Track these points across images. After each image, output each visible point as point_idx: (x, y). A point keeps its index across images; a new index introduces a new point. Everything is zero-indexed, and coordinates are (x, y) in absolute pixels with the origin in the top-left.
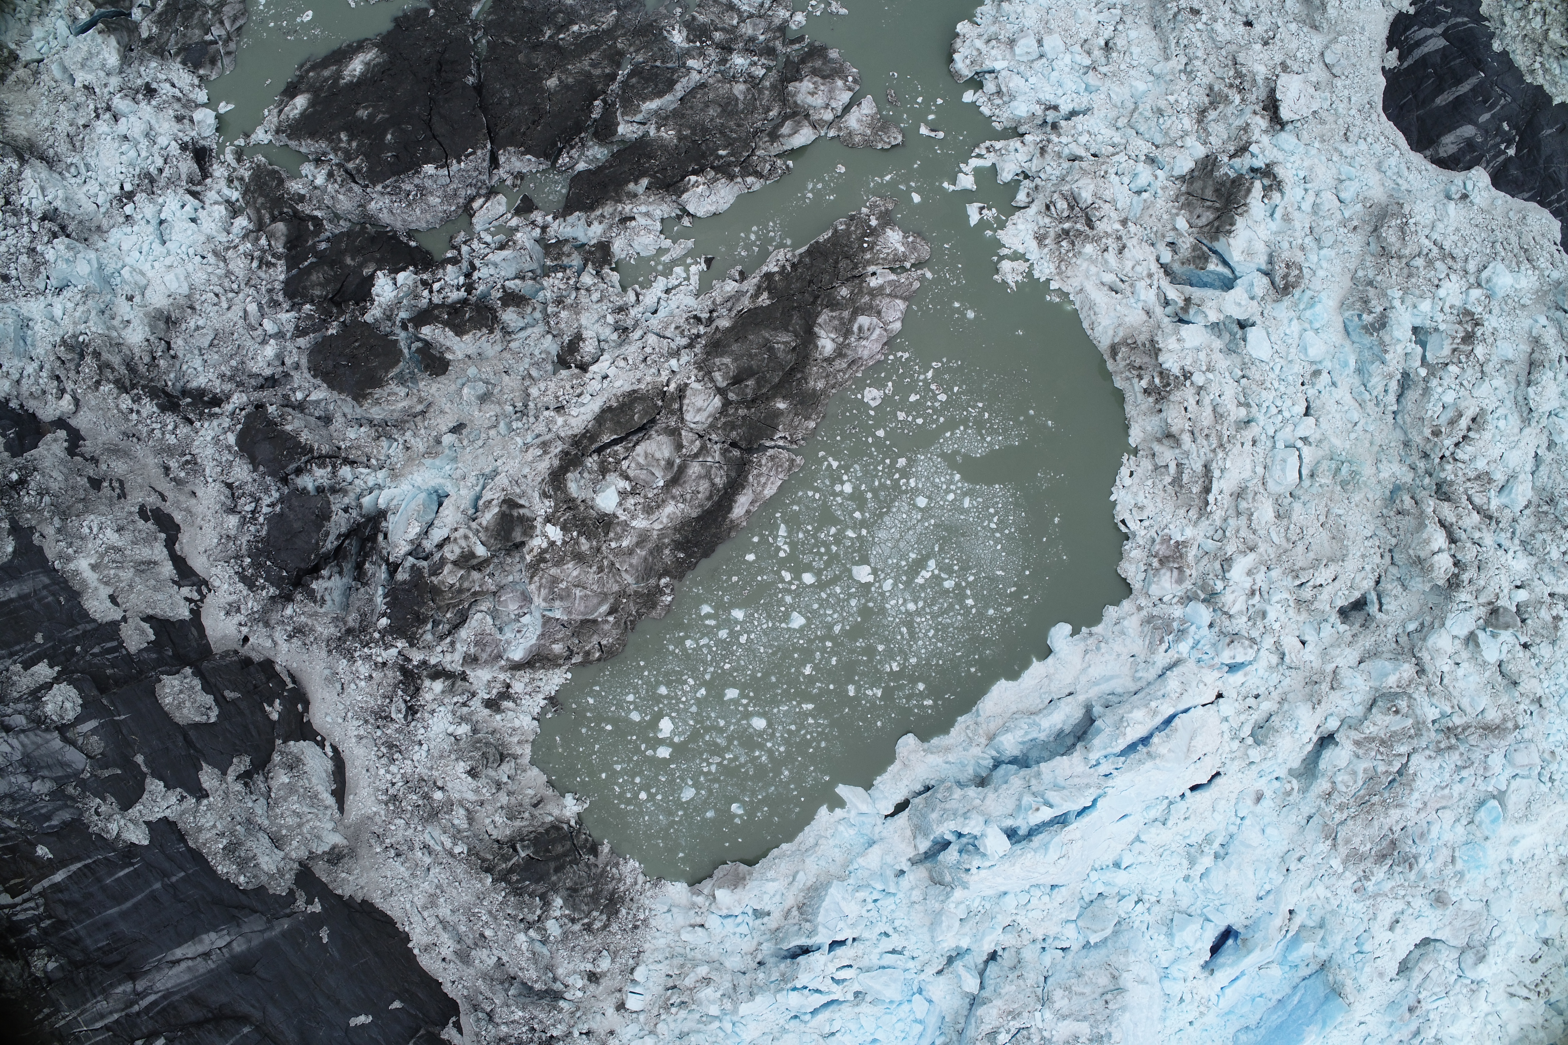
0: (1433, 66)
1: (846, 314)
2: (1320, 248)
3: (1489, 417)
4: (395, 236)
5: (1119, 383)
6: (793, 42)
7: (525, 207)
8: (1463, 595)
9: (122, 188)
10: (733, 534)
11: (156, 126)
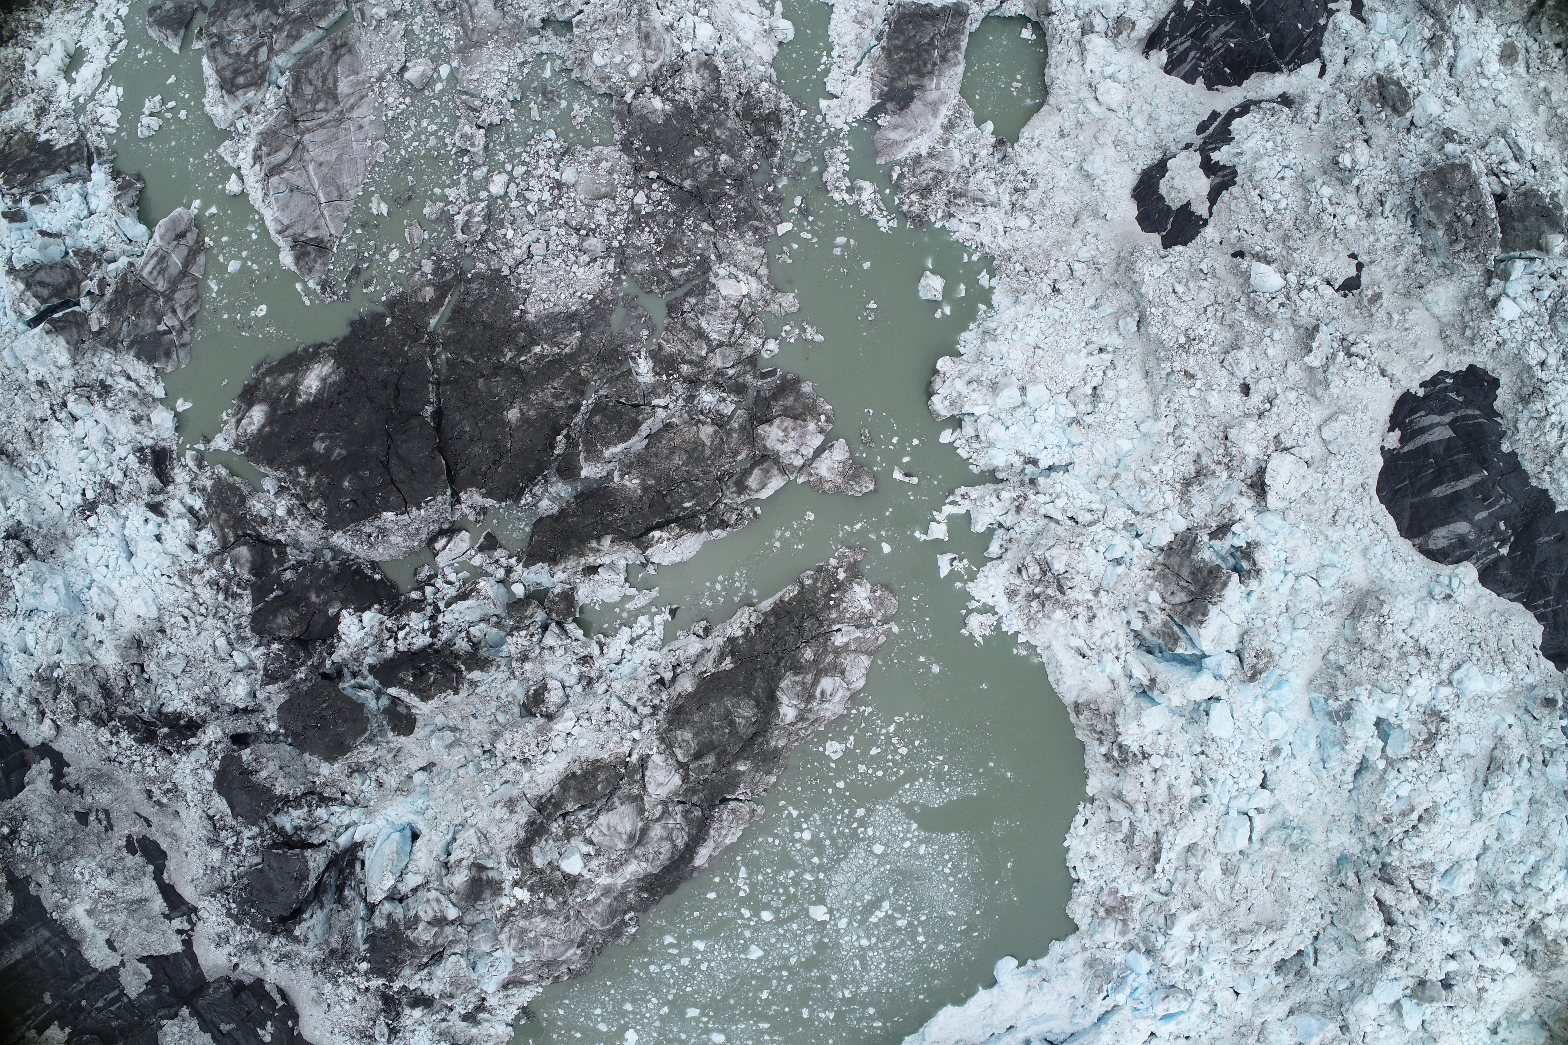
0: (1435, 457)
1: (809, 678)
2: (1295, 629)
3: (1442, 810)
4: (359, 571)
5: (1080, 735)
6: (764, 376)
7: (490, 544)
8: (1394, 970)
9: (84, 494)
10: (695, 874)
11: (113, 431)
